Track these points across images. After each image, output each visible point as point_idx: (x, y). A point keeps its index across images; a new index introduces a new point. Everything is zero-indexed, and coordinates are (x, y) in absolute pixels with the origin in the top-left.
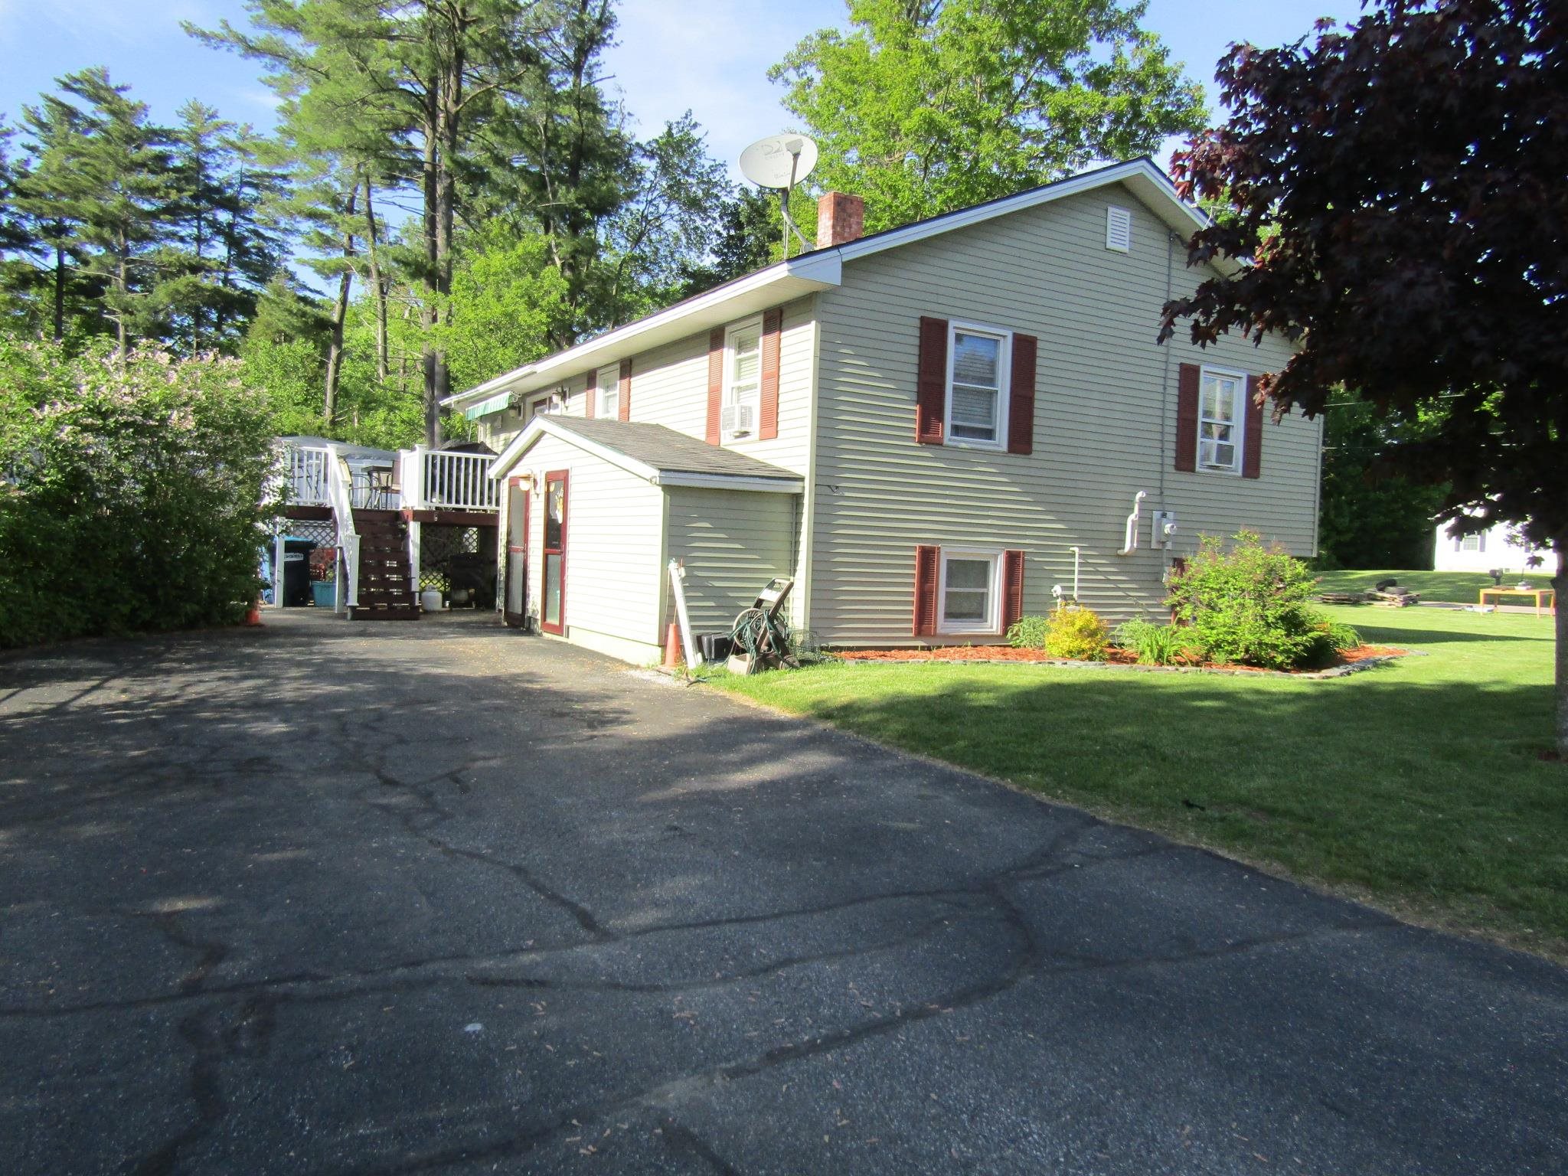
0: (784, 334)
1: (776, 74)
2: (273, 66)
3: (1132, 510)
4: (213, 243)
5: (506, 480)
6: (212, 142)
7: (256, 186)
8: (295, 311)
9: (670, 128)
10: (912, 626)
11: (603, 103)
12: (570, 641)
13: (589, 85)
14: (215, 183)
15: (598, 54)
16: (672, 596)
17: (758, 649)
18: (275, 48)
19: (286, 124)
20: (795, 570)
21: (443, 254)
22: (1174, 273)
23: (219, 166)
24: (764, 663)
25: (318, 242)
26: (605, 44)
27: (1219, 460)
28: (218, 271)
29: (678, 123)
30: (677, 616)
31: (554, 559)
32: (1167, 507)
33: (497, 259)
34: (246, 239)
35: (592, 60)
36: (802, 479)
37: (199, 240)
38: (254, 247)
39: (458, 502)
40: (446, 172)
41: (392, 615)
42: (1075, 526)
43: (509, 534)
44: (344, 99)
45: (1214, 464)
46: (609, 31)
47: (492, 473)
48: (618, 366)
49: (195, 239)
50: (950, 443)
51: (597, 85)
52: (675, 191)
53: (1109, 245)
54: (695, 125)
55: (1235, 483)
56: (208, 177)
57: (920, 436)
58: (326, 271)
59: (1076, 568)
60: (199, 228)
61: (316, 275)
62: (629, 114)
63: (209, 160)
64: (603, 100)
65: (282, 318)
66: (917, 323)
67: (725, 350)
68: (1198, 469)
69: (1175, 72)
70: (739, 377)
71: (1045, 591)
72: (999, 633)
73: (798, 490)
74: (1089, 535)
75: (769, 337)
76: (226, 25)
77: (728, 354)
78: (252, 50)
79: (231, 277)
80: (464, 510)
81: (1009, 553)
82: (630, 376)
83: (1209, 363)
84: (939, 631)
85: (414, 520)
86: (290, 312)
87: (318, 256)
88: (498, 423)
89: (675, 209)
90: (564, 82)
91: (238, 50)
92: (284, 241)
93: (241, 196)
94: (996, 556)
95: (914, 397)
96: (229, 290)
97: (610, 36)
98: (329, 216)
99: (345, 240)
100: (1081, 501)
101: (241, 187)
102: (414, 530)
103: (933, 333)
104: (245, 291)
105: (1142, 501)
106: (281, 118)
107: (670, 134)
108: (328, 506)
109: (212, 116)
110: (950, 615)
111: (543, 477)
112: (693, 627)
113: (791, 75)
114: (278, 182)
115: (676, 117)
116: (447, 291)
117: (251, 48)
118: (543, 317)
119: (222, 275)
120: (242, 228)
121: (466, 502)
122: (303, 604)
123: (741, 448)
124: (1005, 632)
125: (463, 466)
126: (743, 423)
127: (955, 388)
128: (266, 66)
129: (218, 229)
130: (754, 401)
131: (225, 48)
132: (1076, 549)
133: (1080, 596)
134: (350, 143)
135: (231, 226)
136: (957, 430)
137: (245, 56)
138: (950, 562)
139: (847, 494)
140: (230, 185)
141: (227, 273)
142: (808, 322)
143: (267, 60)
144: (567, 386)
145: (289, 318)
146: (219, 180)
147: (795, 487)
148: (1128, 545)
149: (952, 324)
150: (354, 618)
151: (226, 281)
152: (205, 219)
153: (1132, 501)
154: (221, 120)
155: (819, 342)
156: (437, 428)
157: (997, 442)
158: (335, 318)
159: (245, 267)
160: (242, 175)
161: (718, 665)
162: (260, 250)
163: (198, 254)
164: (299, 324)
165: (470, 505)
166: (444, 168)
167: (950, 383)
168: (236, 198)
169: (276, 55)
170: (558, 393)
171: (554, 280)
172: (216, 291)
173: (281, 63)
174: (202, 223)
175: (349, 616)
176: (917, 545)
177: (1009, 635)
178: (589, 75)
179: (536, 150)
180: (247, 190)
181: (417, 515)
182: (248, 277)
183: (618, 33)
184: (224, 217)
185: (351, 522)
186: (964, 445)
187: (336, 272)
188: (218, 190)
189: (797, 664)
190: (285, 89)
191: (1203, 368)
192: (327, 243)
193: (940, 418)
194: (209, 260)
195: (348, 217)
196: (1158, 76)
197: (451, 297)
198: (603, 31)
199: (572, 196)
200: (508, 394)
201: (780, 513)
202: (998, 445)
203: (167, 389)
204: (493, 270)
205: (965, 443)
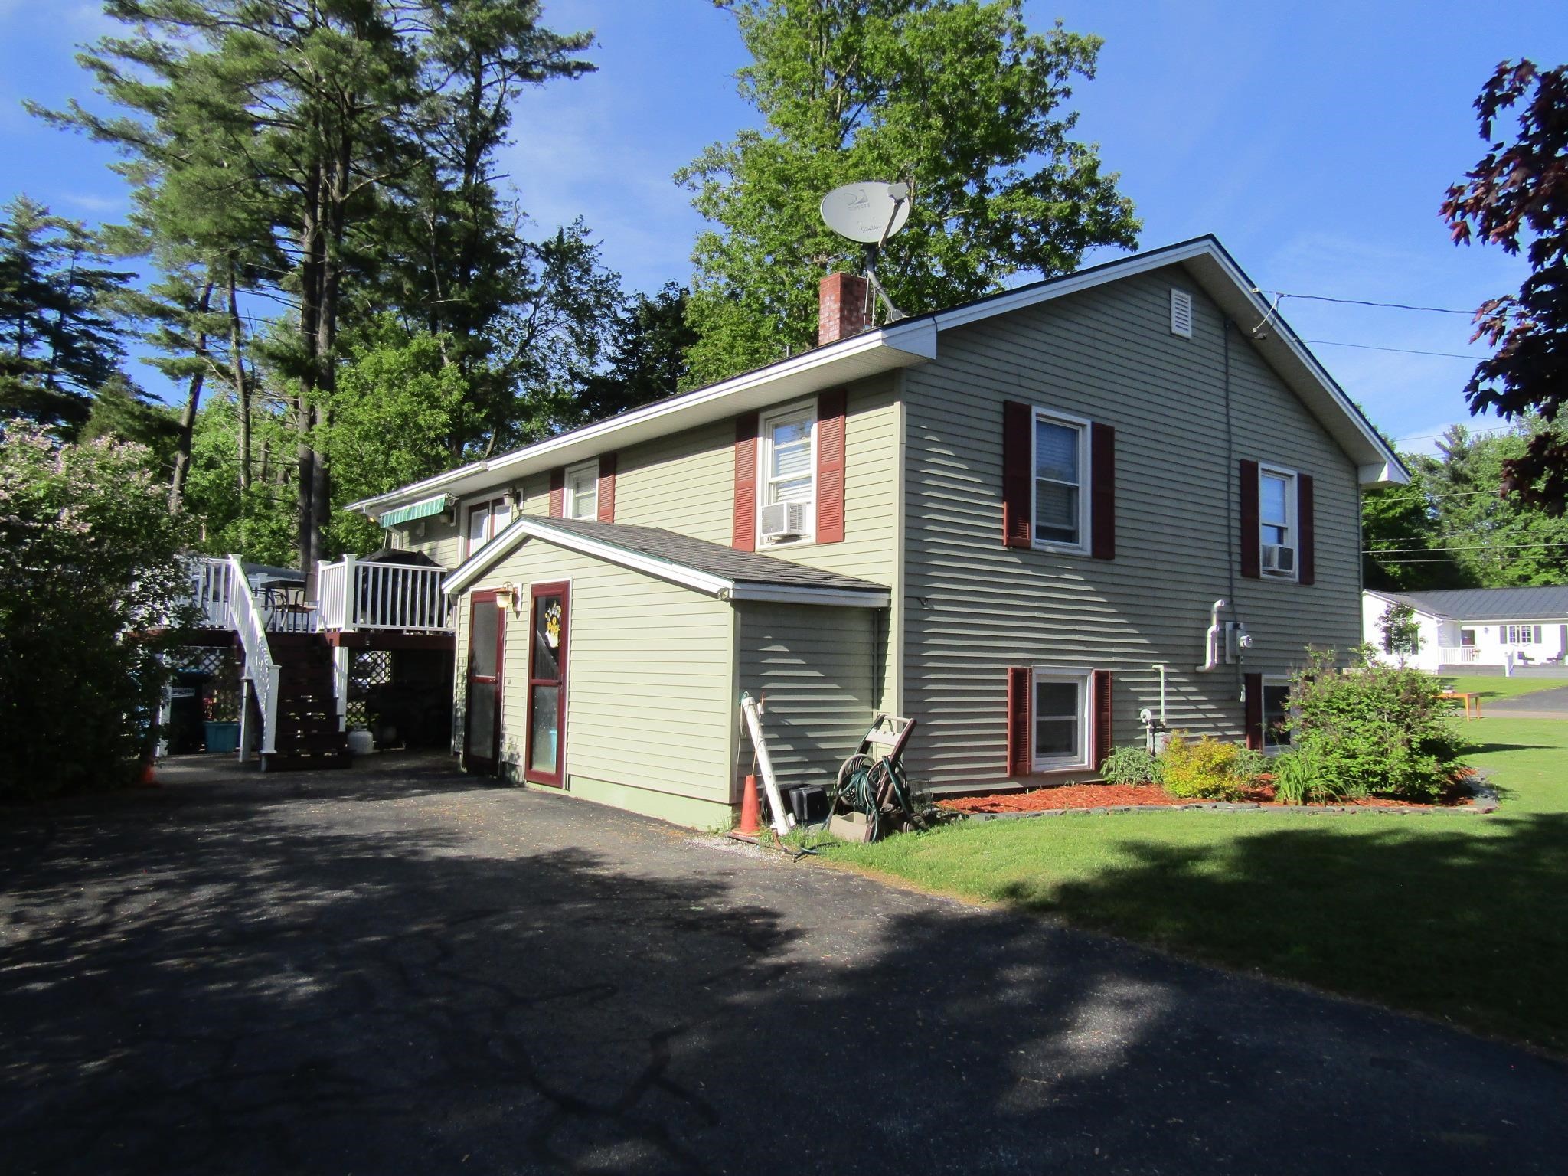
0: (849, 419)
1: (682, 178)
2: (127, 151)
3: (1209, 622)
4: (37, 343)
5: (467, 596)
6: (42, 238)
7: (88, 286)
8: (137, 413)
9: (561, 233)
10: (1007, 764)
11: (497, 202)
12: (573, 794)
13: (481, 182)
14: (43, 281)
15: (490, 153)
16: (747, 740)
17: (879, 805)
18: (130, 132)
19: (141, 211)
20: (879, 702)
21: (322, 351)
22: (1231, 362)
23: (48, 264)
24: (886, 827)
25: (165, 339)
26: (498, 142)
27: (1281, 565)
28: (42, 372)
29: (569, 229)
30: (757, 766)
31: (547, 692)
32: (1240, 618)
33: (390, 357)
34: (75, 339)
35: (484, 159)
36: (888, 590)
37: (22, 339)
38: (83, 348)
39: (393, 622)
40: (329, 264)
41: (318, 764)
42: (1160, 640)
43: (472, 658)
44: (218, 182)
45: (1277, 569)
46: (503, 129)
47: (448, 587)
48: (597, 462)
49: (15, 338)
50: (1039, 547)
51: (492, 184)
52: (565, 299)
53: (1175, 330)
54: (586, 232)
55: (1293, 590)
56: (36, 275)
57: (1008, 539)
58: (173, 372)
59: (1162, 689)
60: (21, 326)
61: (163, 375)
62: (525, 214)
63: (38, 257)
64: (496, 198)
65: (122, 421)
66: (999, 408)
67: (760, 440)
68: (1262, 575)
69: (1111, 181)
70: (776, 472)
71: (1132, 716)
72: (1091, 767)
73: (884, 604)
74: (1171, 650)
75: (830, 423)
76: (75, 105)
77: (764, 445)
78: (103, 133)
79: (56, 378)
80: (401, 631)
81: (1097, 673)
82: (615, 474)
83: (1267, 460)
84: (1034, 769)
85: (341, 645)
86: (132, 414)
87: (168, 356)
88: (420, 531)
89: (563, 316)
90: (453, 179)
91: (88, 132)
92: (117, 342)
93: (71, 295)
94: (1084, 678)
95: (1000, 493)
96: (55, 393)
97: (504, 135)
98: (179, 314)
99: (197, 339)
100: (1159, 613)
101: (71, 286)
102: (340, 656)
103: (1015, 419)
104: (70, 393)
105: (1220, 611)
106: (136, 205)
107: (560, 239)
108: (229, 629)
109: (42, 213)
110: (1042, 750)
111: (528, 590)
112: (778, 778)
113: (698, 180)
114: (113, 282)
115: (567, 222)
116: (332, 389)
117: (105, 131)
118: (444, 417)
119: (45, 376)
120: (72, 326)
121: (403, 623)
122: (193, 751)
123: (788, 554)
124: (1098, 766)
125: (400, 579)
126: (792, 525)
127: (1038, 482)
128: (119, 151)
129: (43, 327)
130: (808, 498)
131: (74, 130)
132: (1161, 667)
133: (1169, 721)
134: (221, 230)
135: (60, 324)
136: (1042, 533)
137: (95, 140)
138: (1039, 685)
139: (937, 608)
140: (60, 284)
141: (51, 374)
142: (891, 403)
143: (121, 144)
144: (521, 486)
145: (130, 421)
146: (47, 277)
147: (879, 601)
148: (1210, 660)
149: (1035, 410)
150: (269, 770)
151: (50, 383)
152: (29, 318)
153: (1209, 612)
154: (52, 217)
155: (904, 426)
156: (314, 538)
157: (1080, 545)
158: (184, 422)
159: (72, 369)
160: (71, 272)
161: (815, 829)
162: (91, 352)
163: (20, 353)
164: (142, 428)
165: (408, 626)
166: (327, 259)
167: (1034, 478)
168: (66, 296)
169: (129, 139)
170: (510, 495)
171: (450, 382)
172: (39, 393)
173: (136, 148)
174: (26, 322)
175: (264, 766)
176: (1009, 667)
177: (1103, 770)
178: (482, 173)
179: (423, 246)
180: (79, 289)
181: (345, 639)
182: (76, 379)
183: (511, 131)
184: (51, 315)
185: (266, 649)
186: (1050, 549)
187: (186, 371)
188: (44, 287)
189: (922, 823)
190: (140, 175)
191: (1261, 465)
192: (176, 341)
193: (1028, 519)
194: (32, 360)
195: (201, 316)
196: (1095, 184)
197: (338, 396)
198: (497, 128)
199: (466, 294)
200: (443, 496)
201: (859, 633)
202: (1081, 549)
203: (53, 480)
204: (386, 367)
205: (1051, 547)
